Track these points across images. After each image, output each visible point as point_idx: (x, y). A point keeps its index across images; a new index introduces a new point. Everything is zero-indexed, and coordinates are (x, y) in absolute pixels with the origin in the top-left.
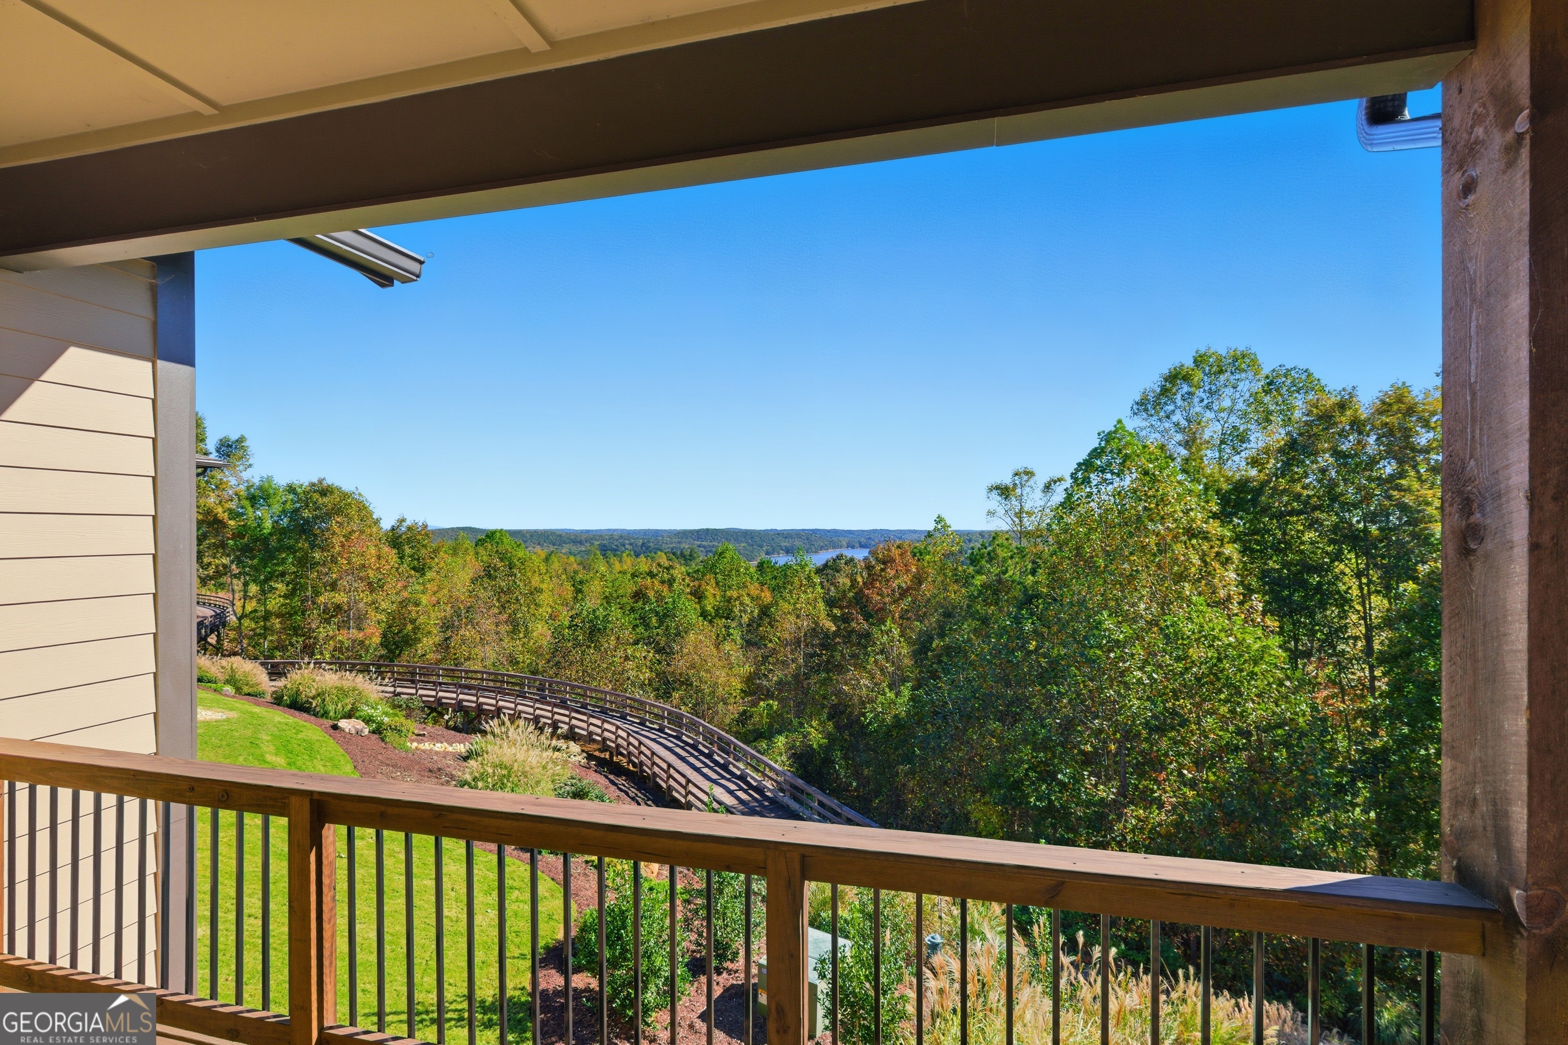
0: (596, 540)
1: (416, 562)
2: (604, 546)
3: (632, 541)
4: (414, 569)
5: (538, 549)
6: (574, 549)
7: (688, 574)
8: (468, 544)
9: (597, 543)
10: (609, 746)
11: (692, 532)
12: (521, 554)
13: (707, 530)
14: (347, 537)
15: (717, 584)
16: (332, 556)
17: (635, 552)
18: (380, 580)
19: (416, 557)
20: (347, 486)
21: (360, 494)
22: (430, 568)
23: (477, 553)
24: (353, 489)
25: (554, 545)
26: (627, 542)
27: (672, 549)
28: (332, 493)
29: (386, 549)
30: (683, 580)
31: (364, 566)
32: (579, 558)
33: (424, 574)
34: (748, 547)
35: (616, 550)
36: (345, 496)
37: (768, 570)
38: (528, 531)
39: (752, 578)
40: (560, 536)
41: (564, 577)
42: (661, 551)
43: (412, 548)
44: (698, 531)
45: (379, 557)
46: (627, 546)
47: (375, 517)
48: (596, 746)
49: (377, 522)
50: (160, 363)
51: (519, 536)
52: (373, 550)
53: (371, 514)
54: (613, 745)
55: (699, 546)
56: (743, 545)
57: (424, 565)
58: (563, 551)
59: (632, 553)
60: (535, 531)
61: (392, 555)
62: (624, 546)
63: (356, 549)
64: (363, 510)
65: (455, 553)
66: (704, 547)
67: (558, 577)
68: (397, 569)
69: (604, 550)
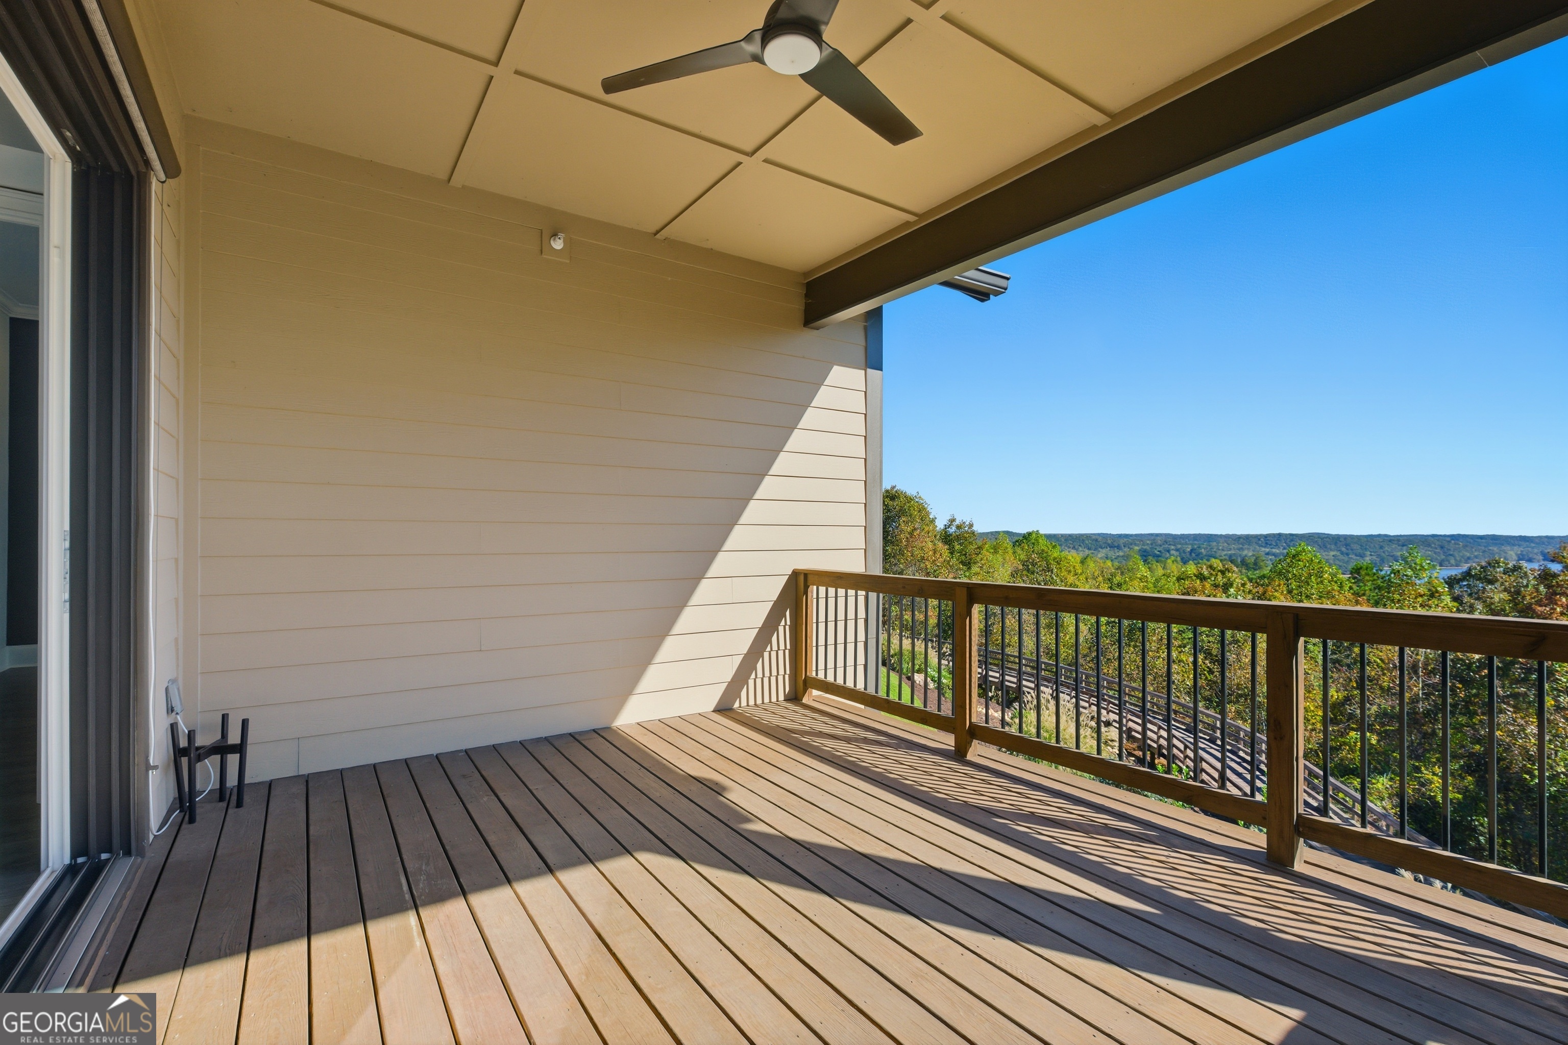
0: (1135, 545)
1: (963, 557)
2: (1145, 551)
3: (1179, 546)
4: (962, 562)
5: (1073, 552)
6: (1111, 554)
7: (1251, 580)
8: (1008, 544)
9: (1137, 548)
10: (1150, 746)
11: (1257, 537)
12: (1056, 554)
13: (1280, 535)
14: (911, 534)
15: (1290, 592)
16: (900, 550)
17: (1182, 559)
18: (935, 571)
19: (964, 553)
20: (910, 491)
21: (920, 497)
22: (975, 563)
23: (1014, 553)
24: (915, 494)
25: (1089, 549)
26: (1173, 547)
27: (1230, 556)
28: (898, 497)
29: (940, 544)
30: (1243, 585)
31: (923, 558)
32: (1116, 564)
33: (969, 568)
34: (1341, 557)
35: (1158, 556)
36: (909, 499)
37: (1367, 578)
38: (1062, 535)
39: (1341, 586)
40: (1096, 540)
41: (1100, 579)
42: (1215, 558)
43: (961, 544)
44: (1266, 537)
45: (935, 552)
46: (1173, 552)
47: (931, 517)
48: (1135, 745)
49: (933, 521)
50: (869, 370)
51: (1056, 539)
52: (930, 545)
53: (928, 514)
54: (1155, 745)
55: (1268, 554)
56: (1332, 553)
57: (971, 559)
58: (1099, 556)
59: (1179, 559)
60: (1070, 535)
61: (943, 548)
62: (1168, 551)
63: (918, 544)
64: (922, 510)
65: (996, 551)
66: (1274, 555)
67: (1095, 578)
68: (949, 562)
69: (1145, 556)
